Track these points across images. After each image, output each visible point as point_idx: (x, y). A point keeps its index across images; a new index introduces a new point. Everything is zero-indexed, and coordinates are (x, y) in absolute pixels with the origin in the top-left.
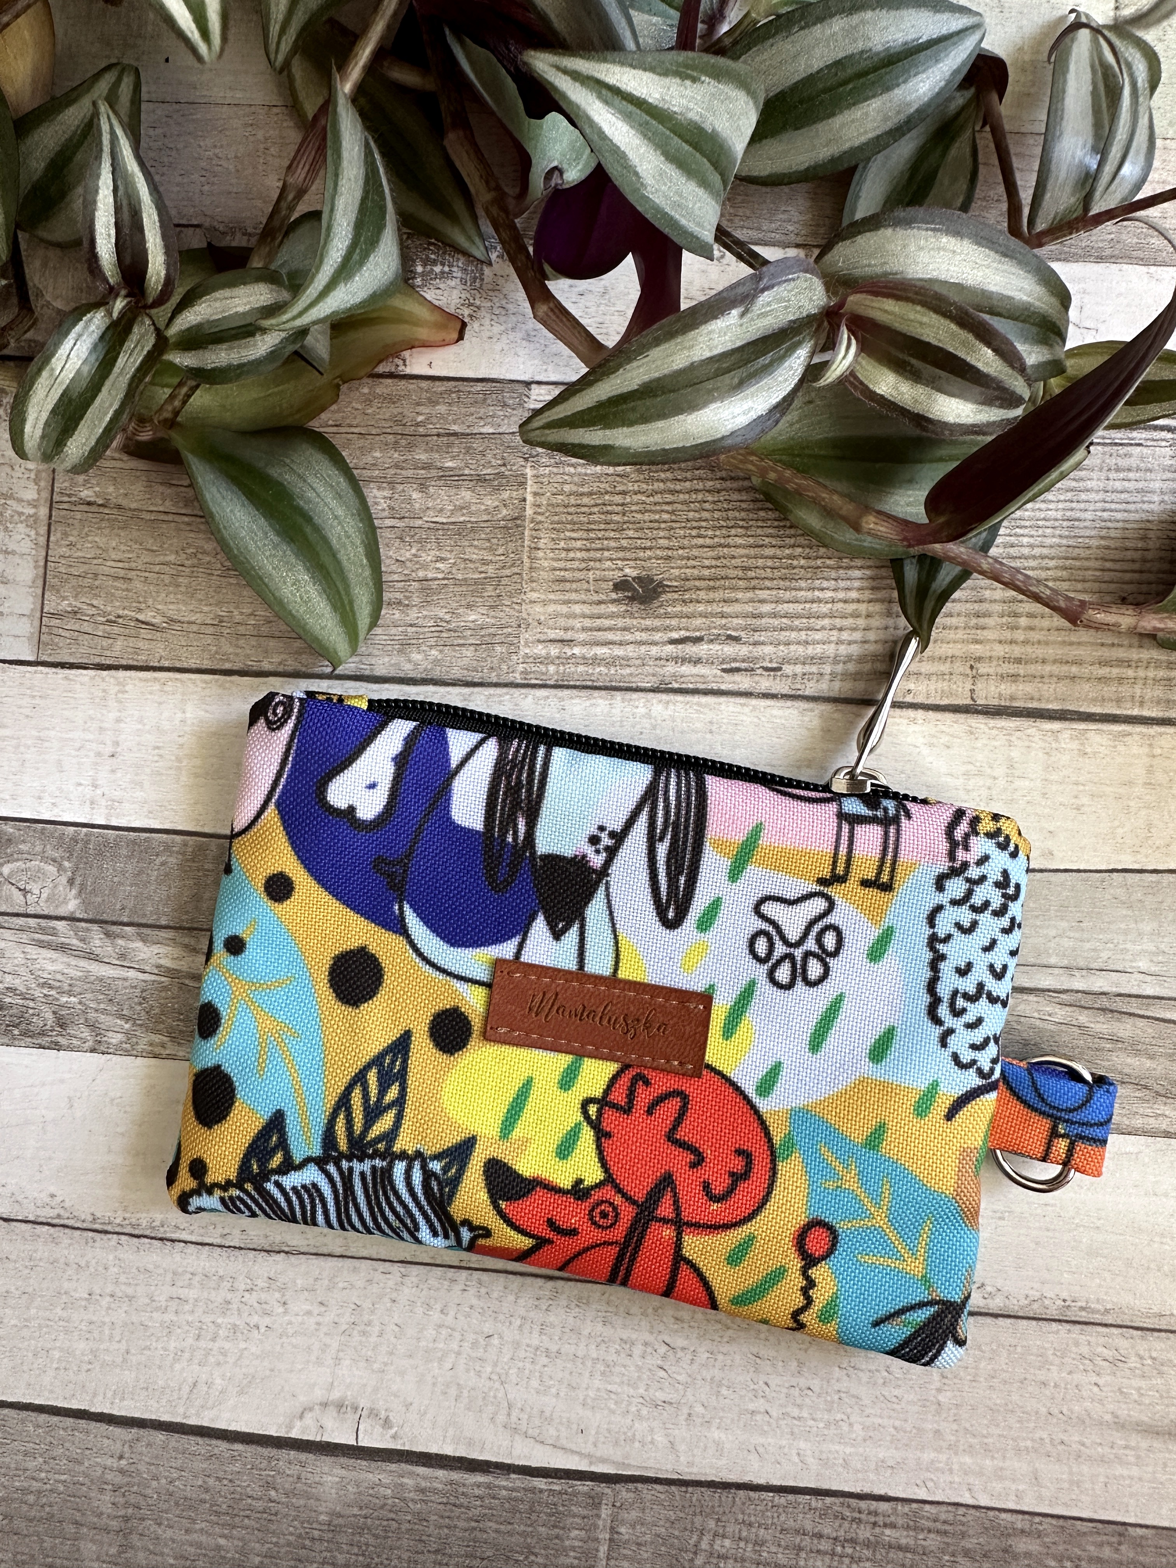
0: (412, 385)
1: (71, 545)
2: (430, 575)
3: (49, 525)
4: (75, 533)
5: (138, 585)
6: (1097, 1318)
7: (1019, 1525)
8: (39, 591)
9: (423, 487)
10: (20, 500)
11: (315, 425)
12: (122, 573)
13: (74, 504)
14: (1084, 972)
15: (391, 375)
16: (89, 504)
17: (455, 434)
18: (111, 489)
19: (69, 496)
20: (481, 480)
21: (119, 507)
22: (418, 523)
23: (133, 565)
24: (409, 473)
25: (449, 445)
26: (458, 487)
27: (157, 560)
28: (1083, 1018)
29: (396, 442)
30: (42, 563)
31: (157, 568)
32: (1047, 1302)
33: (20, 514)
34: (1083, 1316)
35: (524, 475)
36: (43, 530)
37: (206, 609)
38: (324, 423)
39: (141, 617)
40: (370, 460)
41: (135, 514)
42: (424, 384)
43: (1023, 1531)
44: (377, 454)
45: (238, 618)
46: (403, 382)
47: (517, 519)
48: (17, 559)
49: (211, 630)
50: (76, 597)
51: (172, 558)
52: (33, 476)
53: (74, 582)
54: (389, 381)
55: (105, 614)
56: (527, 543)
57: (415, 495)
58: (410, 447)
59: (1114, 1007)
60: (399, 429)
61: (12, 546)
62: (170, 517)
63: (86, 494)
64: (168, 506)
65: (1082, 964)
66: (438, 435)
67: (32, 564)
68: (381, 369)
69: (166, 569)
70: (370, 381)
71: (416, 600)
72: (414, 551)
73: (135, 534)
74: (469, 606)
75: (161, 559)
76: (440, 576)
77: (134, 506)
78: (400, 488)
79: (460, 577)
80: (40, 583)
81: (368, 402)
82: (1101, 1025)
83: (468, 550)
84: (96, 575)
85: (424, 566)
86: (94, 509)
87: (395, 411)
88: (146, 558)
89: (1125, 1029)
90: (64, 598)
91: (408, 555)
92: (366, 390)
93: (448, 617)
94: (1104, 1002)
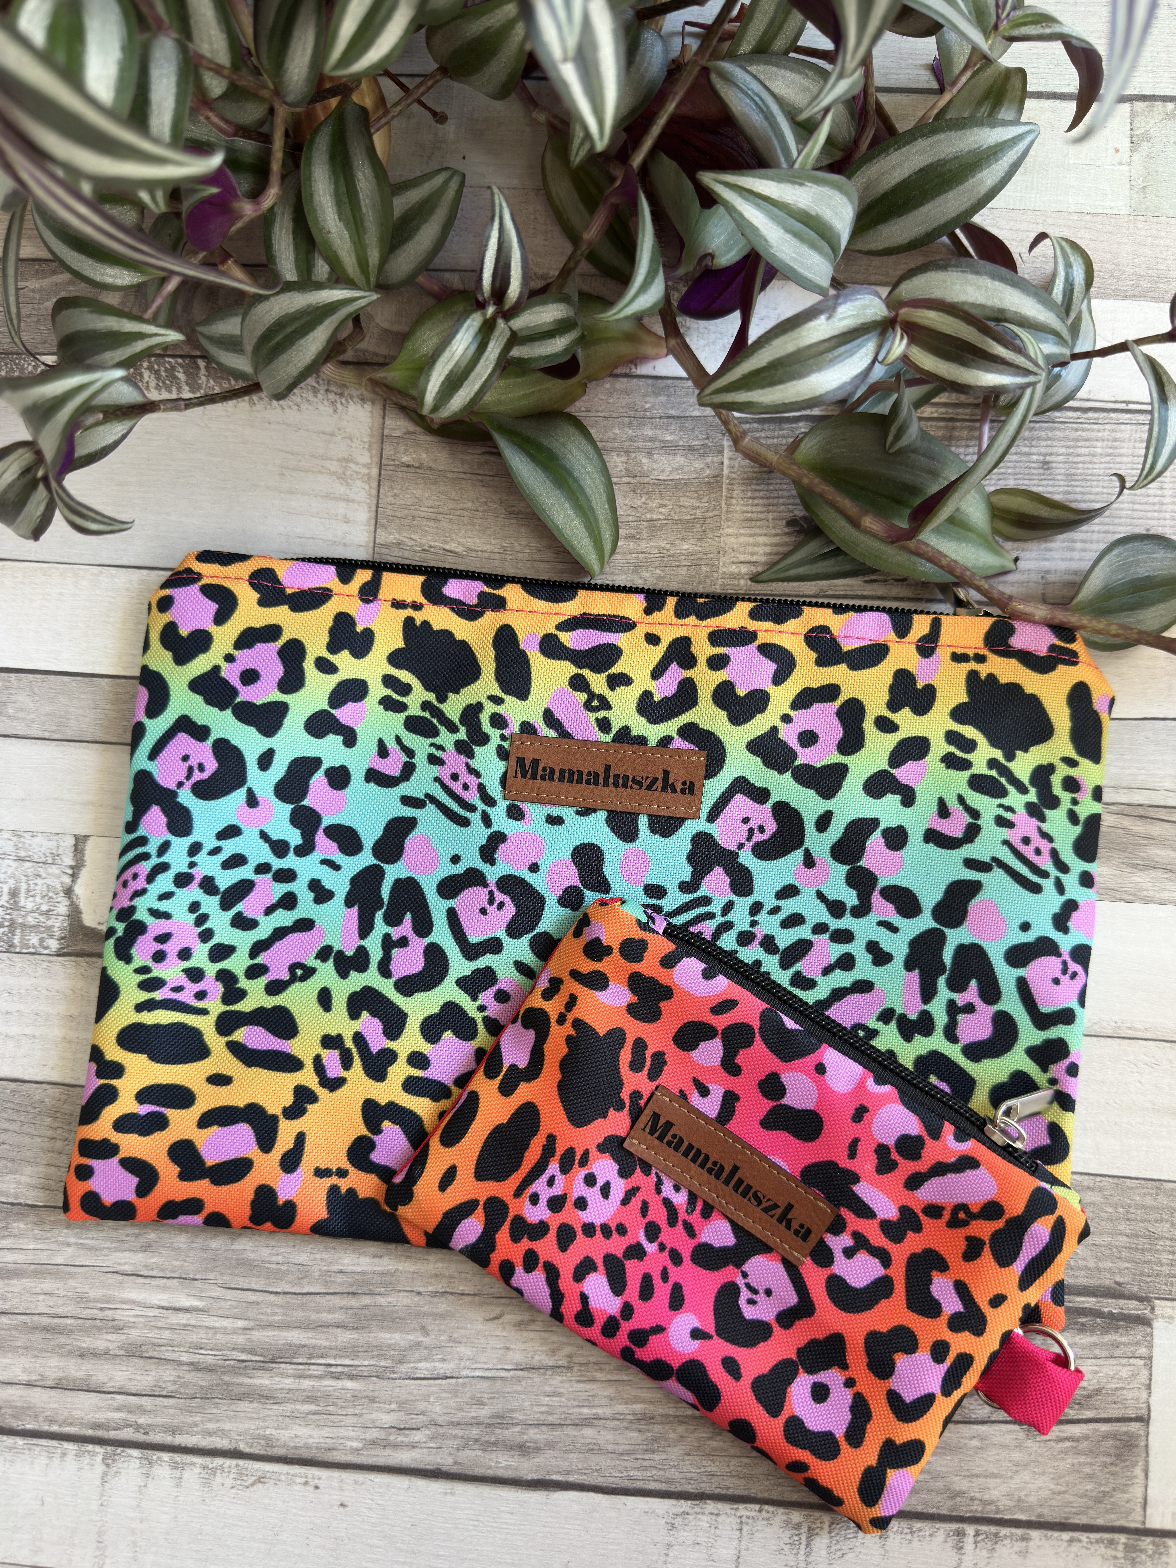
0: (641, 383)
1: (395, 495)
2: (655, 517)
3: (379, 482)
4: (399, 487)
5: (444, 524)
6: (1140, 1034)
7: (1086, 1184)
8: (372, 529)
9: (650, 454)
10: (357, 463)
11: (571, 410)
12: (433, 516)
13: (397, 466)
14: (1126, 791)
15: (627, 375)
16: (408, 466)
17: (672, 417)
18: (424, 456)
19: (394, 460)
20: (691, 449)
21: (430, 469)
22: (646, 480)
23: (441, 510)
24: (641, 444)
25: (668, 425)
26: (675, 454)
27: (458, 507)
28: (1126, 822)
29: (630, 423)
30: (374, 508)
31: (458, 512)
32: (1104, 1024)
33: (357, 473)
34: (1130, 1033)
35: (722, 446)
36: (375, 484)
37: (494, 541)
38: (578, 409)
39: (447, 547)
40: (611, 435)
41: (442, 473)
42: (650, 382)
43: (1089, 1188)
44: (617, 431)
45: (518, 548)
46: (635, 380)
47: (718, 477)
48: (356, 506)
49: (497, 556)
50: (399, 533)
51: (469, 505)
52: (367, 446)
53: (397, 522)
54: (625, 380)
55: (421, 545)
56: (724, 494)
57: (644, 460)
58: (641, 426)
59: (1148, 814)
60: (632, 413)
61: (352, 496)
62: (468, 476)
63: (406, 459)
64: (466, 468)
65: (1125, 784)
66: (661, 418)
67: (367, 509)
68: (619, 371)
69: (466, 513)
70: (611, 379)
71: (645, 535)
72: (643, 500)
73: (442, 488)
74: (683, 539)
75: (461, 505)
76: (662, 517)
77: (441, 468)
78: (633, 455)
79: (676, 518)
80: (373, 522)
81: (610, 394)
82: (1140, 827)
83: (682, 499)
84: (414, 517)
85: (651, 511)
86: (412, 470)
87: (629, 401)
88: (451, 505)
89: (1156, 830)
90: (390, 533)
91: (639, 503)
92: (608, 386)
93: (668, 546)
94: (1140, 811)
